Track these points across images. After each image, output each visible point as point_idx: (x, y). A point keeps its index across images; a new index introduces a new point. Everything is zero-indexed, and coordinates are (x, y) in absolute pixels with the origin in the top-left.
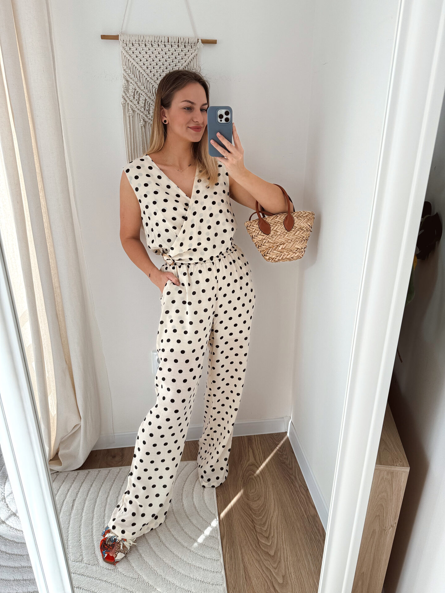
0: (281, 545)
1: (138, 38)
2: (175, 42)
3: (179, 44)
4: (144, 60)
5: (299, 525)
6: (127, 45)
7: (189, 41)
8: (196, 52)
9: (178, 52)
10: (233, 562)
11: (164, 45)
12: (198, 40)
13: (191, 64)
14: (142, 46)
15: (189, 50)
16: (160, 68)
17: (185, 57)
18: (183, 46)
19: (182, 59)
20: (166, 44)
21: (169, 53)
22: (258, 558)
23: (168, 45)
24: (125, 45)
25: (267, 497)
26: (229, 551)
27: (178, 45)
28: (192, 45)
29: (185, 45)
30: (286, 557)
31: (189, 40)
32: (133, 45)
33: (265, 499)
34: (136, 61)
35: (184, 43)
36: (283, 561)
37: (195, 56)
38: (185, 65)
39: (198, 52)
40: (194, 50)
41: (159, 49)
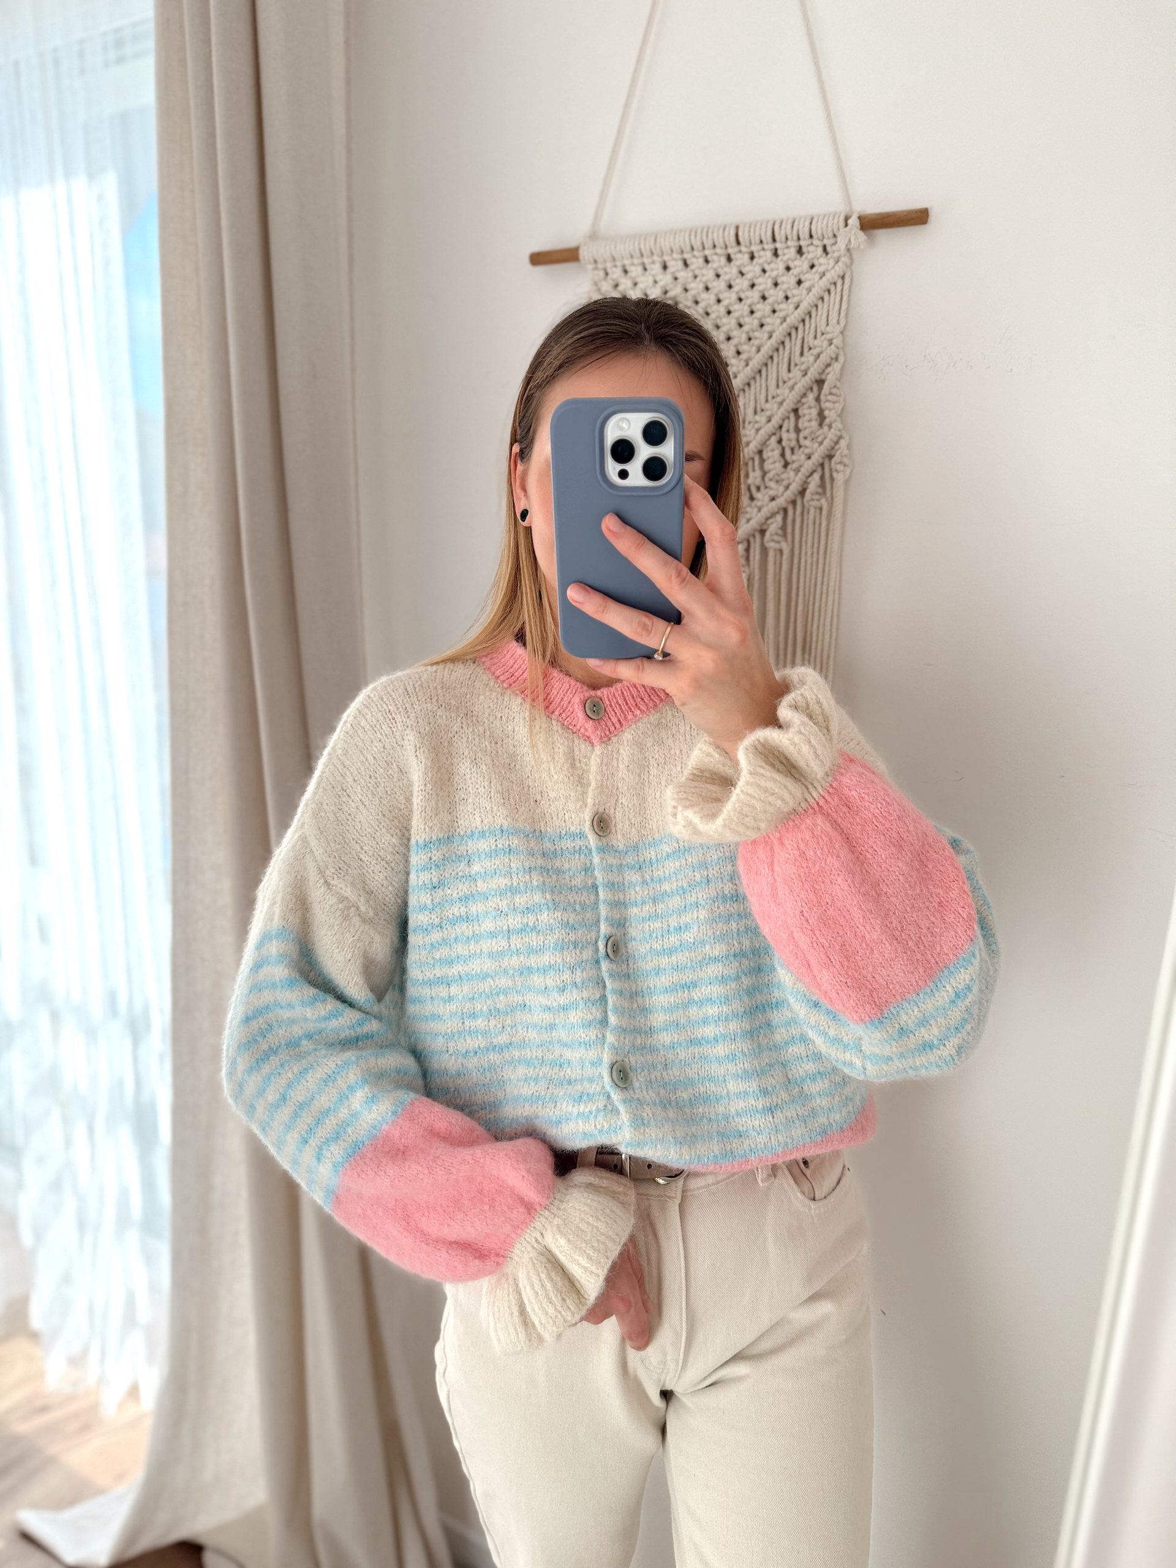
1: (637, 244)
2: (761, 242)
3: (778, 245)
6: (607, 274)
7: (813, 233)
8: (839, 268)
9: (774, 274)
11: (723, 260)
12: (846, 219)
13: (819, 314)
14: (653, 272)
15: (816, 262)
17: (795, 292)
18: (793, 251)
19: (787, 298)
20: (730, 251)
21: (741, 284)
23: (739, 256)
24: (602, 273)
27: (776, 254)
28: (826, 242)
29: (800, 251)
31: (811, 223)
32: (626, 272)
35: (795, 237)
37: (835, 284)
38: (793, 319)
39: (850, 265)
40: (832, 262)
41: (708, 274)
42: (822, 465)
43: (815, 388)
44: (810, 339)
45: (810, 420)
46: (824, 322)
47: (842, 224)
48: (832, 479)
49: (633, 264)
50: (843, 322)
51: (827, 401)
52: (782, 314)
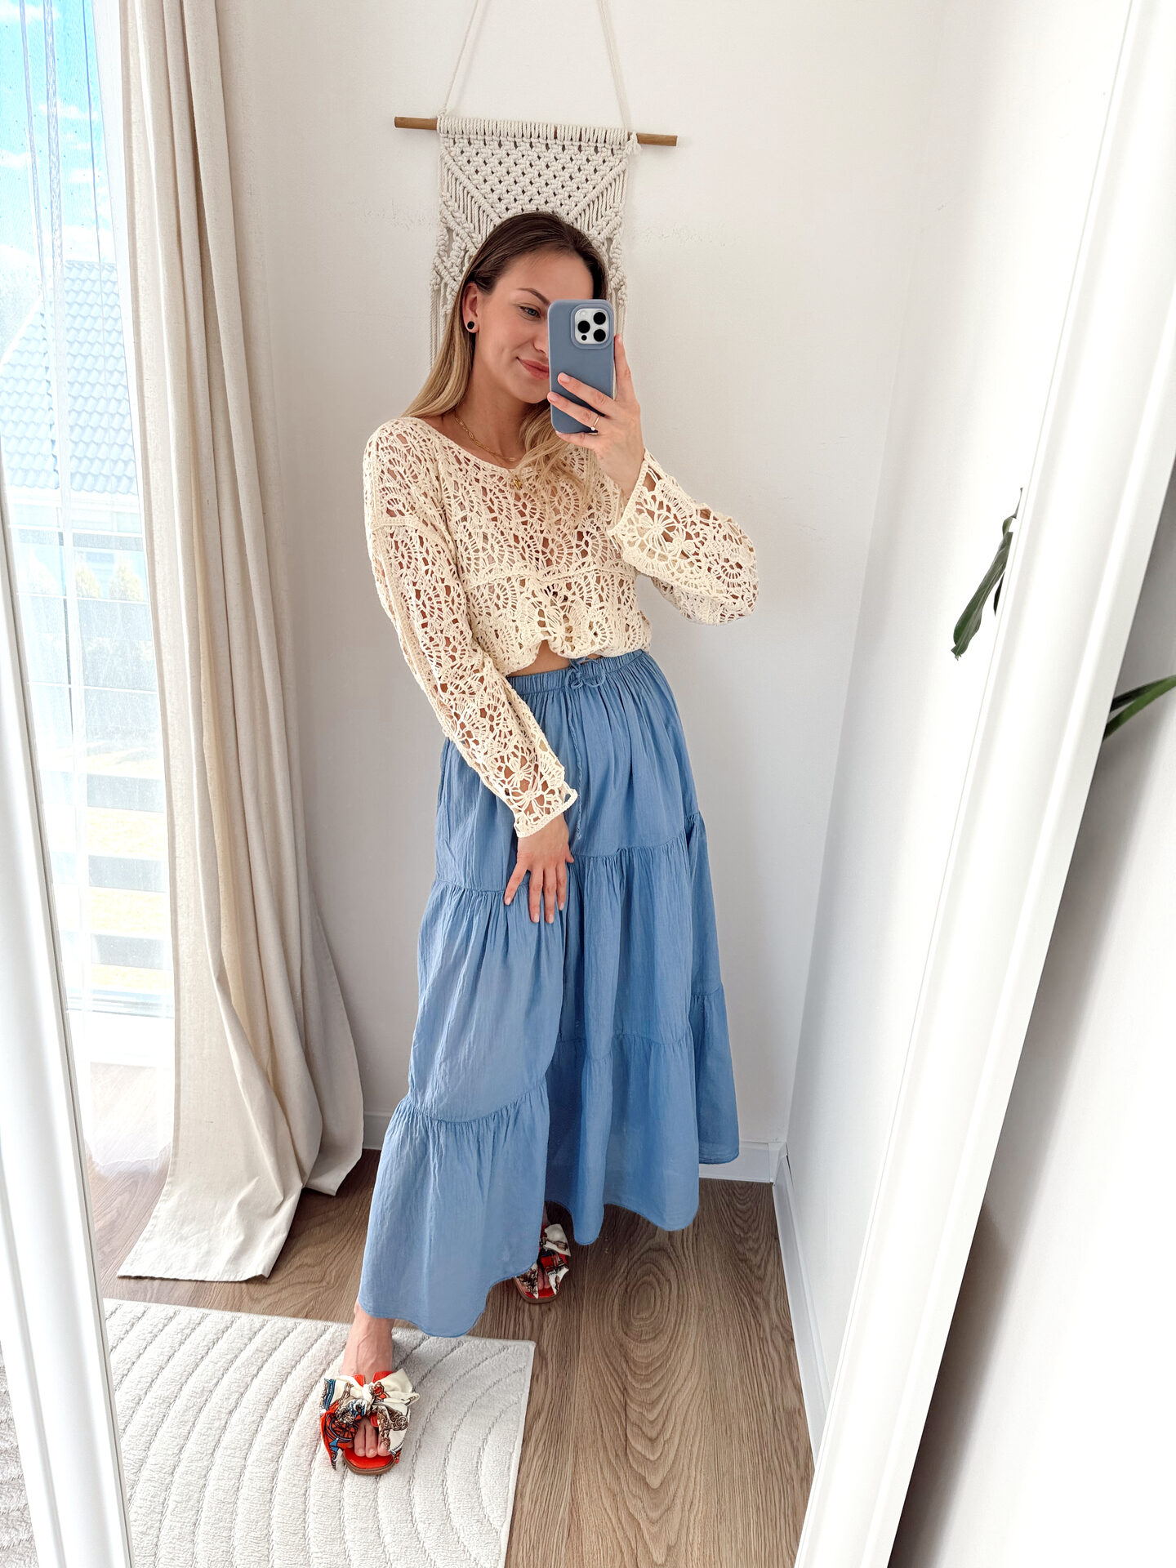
0: (683, 1466)
1: (482, 126)
2: (572, 139)
3: (582, 143)
4: (493, 180)
5: (744, 1426)
6: (455, 143)
7: (607, 140)
8: (623, 165)
9: (579, 162)
10: (547, 1482)
11: (544, 147)
12: (629, 135)
13: (609, 195)
14: (491, 147)
15: (606, 159)
16: (530, 201)
17: (593, 177)
18: (593, 149)
19: (587, 180)
20: (549, 141)
21: (556, 166)
22: (616, 1488)
23: (555, 146)
24: (452, 141)
25: (679, 1339)
26: (543, 1451)
27: (580, 146)
28: (613, 146)
29: (596, 147)
30: (688, 1499)
31: (606, 133)
32: (470, 143)
33: (670, 1342)
34: (474, 182)
35: (595, 141)
36: (678, 1507)
37: (619, 175)
38: (593, 195)
39: (629, 166)
40: (618, 161)
41: (533, 154)
46: (612, 200)
47: (626, 138)
49: (477, 139)
50: (624, 202)
51: (614, 252)
52: (585, 191)
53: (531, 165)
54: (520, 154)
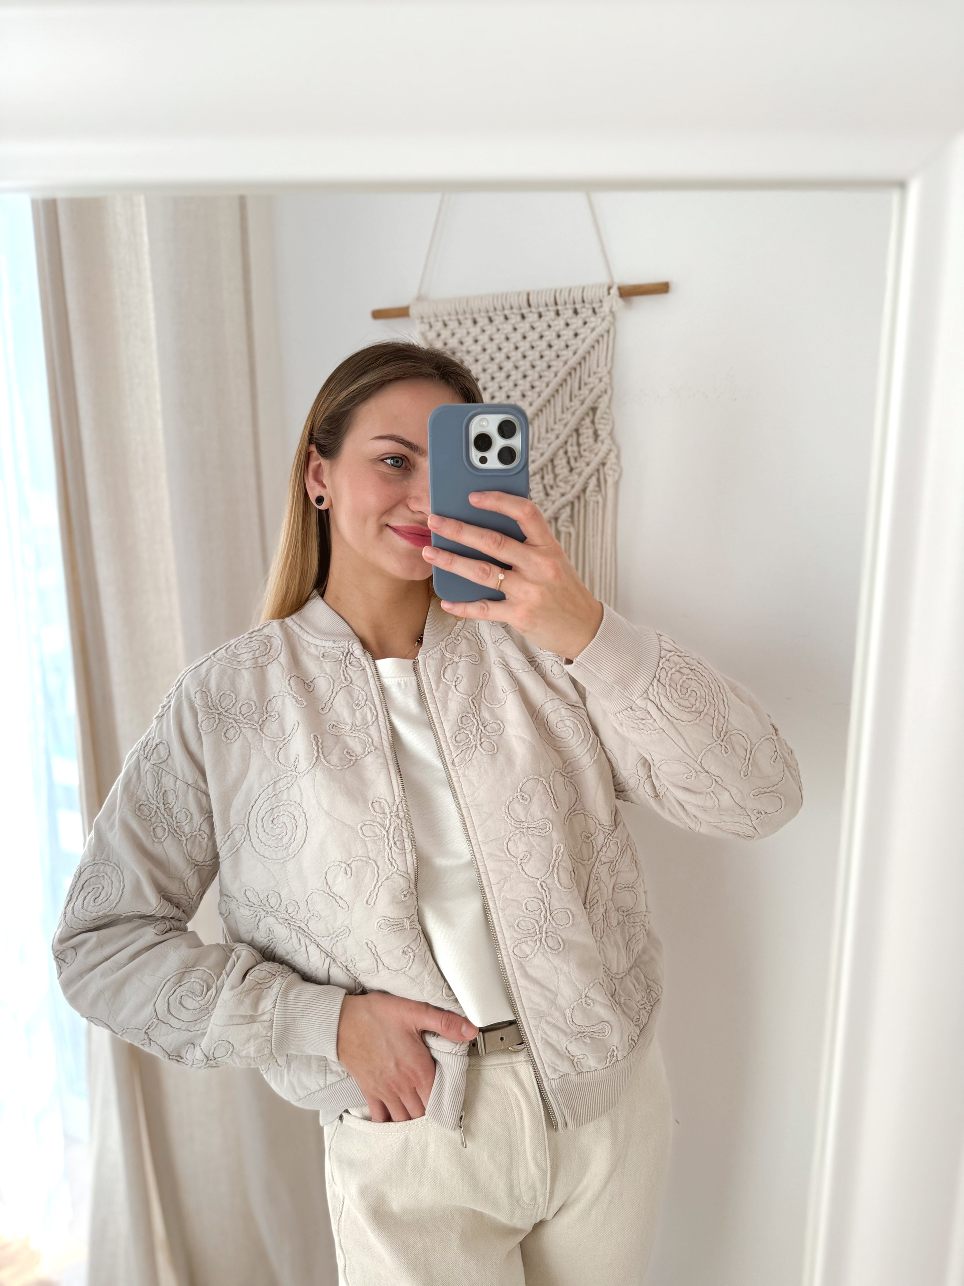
1: (453, 306)
2: (547, 305)
3: (560, 307)
6: (431, 327)
7: (585, 299)
8: (605, 325)
9: (557, 328)
11: (519, 318)
12: (609, 288)
13: (592, 358)
14: (466, 326)
15: (588, 320)
16: (508, 377)
17: (573, 342)
18: (570, 312)
19: (567, 346)
20: (524, 311)
21: (533, 336)
23: (530, 315)
24: (427, 327)
27: (558, 313)
28: (596, 306)
29: (576, 312)
31: (583, 292)
32: (445, 325)
35: (572, 302)
37: (602, 336)
38: (573, 362)
39: (613, 323)
40: (599, 320)
41: (507, 328)
42: (598, 470)
43: (591, 414)
44: (585, 378)
45: (588, 438)
46: (595, 365)
47: (606, 292)
48: (606, 481)
49: (450, 320)
50: (609, 365)
51: (600, 423)
52: (564, 358)
53: (507, 339)
54: (494, 329)
